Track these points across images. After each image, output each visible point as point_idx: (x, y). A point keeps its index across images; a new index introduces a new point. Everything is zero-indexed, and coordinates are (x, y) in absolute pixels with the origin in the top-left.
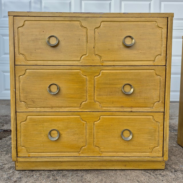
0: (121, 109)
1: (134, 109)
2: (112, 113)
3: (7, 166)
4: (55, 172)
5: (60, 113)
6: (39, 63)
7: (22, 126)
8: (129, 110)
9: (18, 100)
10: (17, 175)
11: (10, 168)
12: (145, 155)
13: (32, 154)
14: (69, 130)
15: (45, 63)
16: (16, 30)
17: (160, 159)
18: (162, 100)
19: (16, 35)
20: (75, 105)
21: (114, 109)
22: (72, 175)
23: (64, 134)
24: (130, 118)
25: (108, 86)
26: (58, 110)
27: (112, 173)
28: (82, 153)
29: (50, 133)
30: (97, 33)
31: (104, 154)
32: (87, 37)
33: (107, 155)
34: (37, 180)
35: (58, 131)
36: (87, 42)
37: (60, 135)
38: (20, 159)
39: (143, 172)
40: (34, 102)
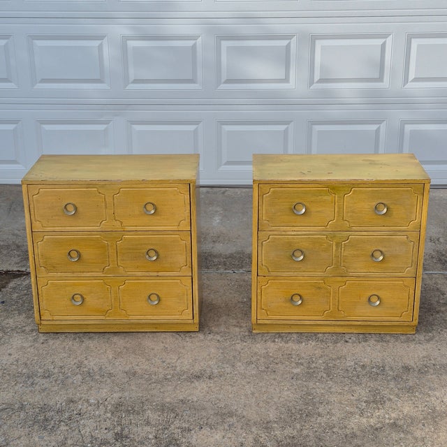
0: (147, 274)
1: (160, 274)
2: (138, 278)
3: (27, 328)
4: (81, 335)
5: (82, 278)
6: (57, 229)
7: (43, 290)
8: (155, 274)
9: (38, 266)
10: (42, 338)
11: (32, 331)
12: (175, 318)
13: (55, 318)
14: (92, 294)
15: (63, 229)
16: (30, 198)
17: (191, 321)
18: (189, 264)
19: (31, 202)
20: (98, 270)
21: (140, 274)
22: (99, 338)
23: (88, 298)
24: (156, 283)
25: (131, 251)
26: (80, 274)
27: (140, 335)
28: (108, 316)
29: (73, 298)
30: (116, 200)
31: (131, 317)
32: (106, 204)
33: (134, 318)
34: (63, 341)
35: (81, 296)
36: (106, 207)
37: (83, 299)
38: (43, 322)
39: (174, 334)
40: (54, 267)
